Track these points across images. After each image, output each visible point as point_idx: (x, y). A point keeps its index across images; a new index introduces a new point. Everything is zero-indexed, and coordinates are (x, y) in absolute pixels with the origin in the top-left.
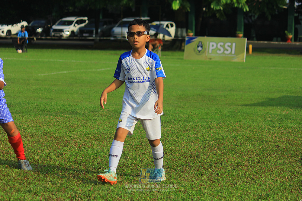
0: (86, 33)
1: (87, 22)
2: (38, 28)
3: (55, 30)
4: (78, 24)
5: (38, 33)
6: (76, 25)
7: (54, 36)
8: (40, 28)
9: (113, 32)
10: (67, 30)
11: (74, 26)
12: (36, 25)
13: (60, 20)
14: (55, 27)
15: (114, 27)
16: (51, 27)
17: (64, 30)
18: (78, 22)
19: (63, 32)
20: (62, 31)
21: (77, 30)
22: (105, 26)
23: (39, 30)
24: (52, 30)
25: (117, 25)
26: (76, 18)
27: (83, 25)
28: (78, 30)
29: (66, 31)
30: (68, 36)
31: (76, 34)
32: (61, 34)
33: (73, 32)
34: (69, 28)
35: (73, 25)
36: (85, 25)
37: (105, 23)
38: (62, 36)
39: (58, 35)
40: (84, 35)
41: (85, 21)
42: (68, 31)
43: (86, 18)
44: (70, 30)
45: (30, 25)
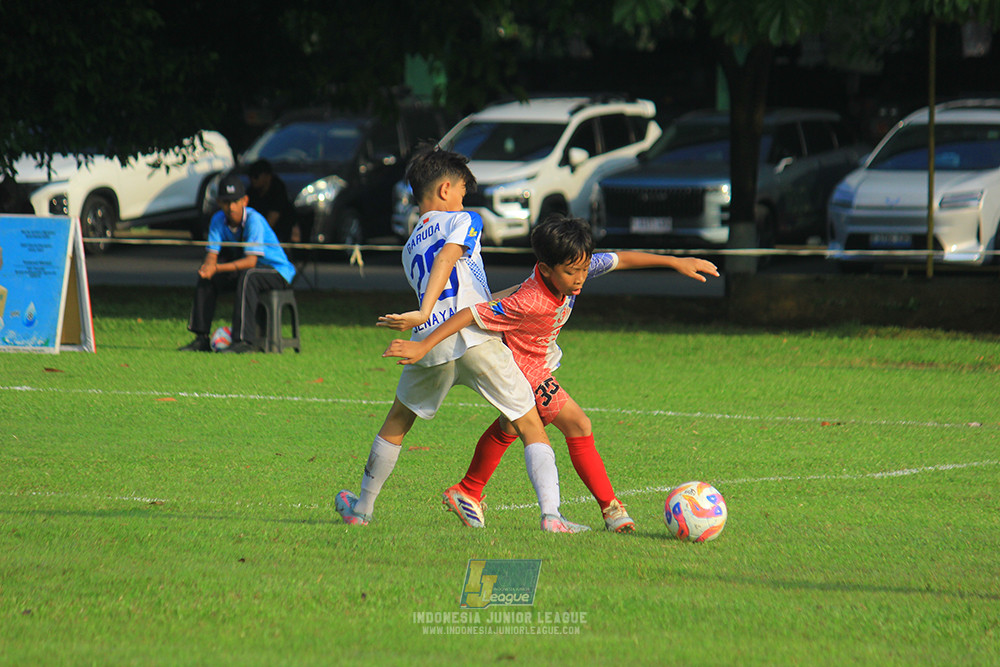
0: (650, 211)
1: (654, 132)
2: (312, 180)
4: (592, 153)
5: (311, 210)
6: (578, 155)
8: (321, 184)
9: (847, 205)
10: (516, 190)
11: (565, 161)
12: (294, 155)
13: (466, 120)
15: (851, 167)
17: (499, 193)
18: (590, 138)
19: (488, 203)
21: (586, 190)
22: (784, 163)
23: (320, 193)
24: (405, 193)
25: (870, 159)
26: (573, 112)
27: (629, 153)
28: (595, 193)
29: (506, 200)
30: (521, 231)
33: (554, 204)
34: (531, 178)
35: (557, 153)
36: (641, 156)
37: (786, 142)
40: (638, 226)
41: (630, 129)
42: (525, 204)
43: (647, 108)
44: (537, 193)
45: (252, 156)
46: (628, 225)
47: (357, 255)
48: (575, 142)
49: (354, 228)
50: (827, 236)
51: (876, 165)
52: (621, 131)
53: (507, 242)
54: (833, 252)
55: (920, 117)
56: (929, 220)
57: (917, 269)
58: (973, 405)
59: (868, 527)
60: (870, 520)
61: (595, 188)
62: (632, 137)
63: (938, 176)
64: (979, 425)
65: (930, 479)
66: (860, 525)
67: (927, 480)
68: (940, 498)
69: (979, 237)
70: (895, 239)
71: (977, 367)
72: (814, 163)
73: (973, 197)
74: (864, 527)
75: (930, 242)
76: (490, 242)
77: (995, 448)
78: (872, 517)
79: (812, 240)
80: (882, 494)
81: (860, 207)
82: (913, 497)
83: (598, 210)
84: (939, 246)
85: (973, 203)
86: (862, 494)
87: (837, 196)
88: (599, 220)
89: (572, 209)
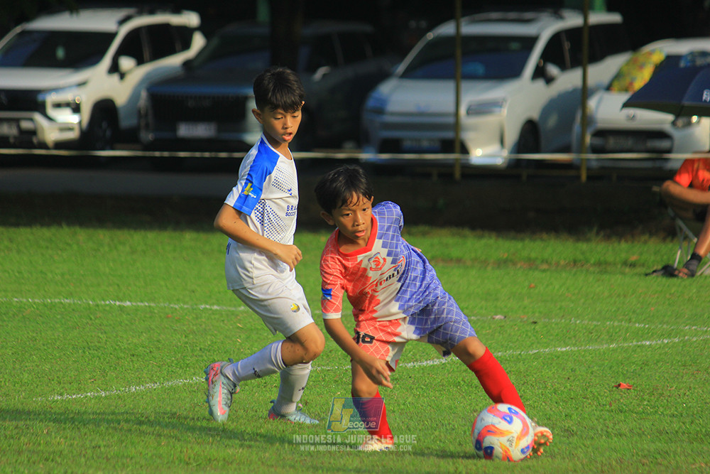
0: (195, 116)
1: (199, 41)
4: (140, 61)
6: (126, 63)
9: (380, 111)
10: (68, 96)
11: (115, 68)
13: (18, 29)
15: (384, 76)
17: (51, 99)
18: (139, 46)
19: (41, 108)
20: (30, 101)
21: (135, 96)
22: (321, 72)
25: (401, 68)
26: (121, 22)
27: (175, 61)
28: (143, 100)
29: (58, 105)
30: (72, 136)
31: (126, 122)
32: (25, 125)
33: (104, 109)
34: (82, 84)
35: (107, 61)
36: (187, 64)
37: (323, 52)
38: (29, 137)
39: (6, 130)
40: (184, 131)
41: (177, 39)
42: (76, 109)
43: (191, 19)
44: (87, 99)
46: (174, 130)
48: (124, 50)
50: (361, 140)
51: (409, 74)
52: (168, 40)
53: (59, 145)
54: (367, 156)
55: (447, 30)
56: (456, 126)
57: (445, 172)
58: (497, 299)
59: (401, 414)
60: (402, 407)
61: (144, 94)
62: (178, 46)
63: (465, 85)
64: (503, 317)
65: (457, 368)
66: (394, 412)
67: (455, 370)
68: (467, 385)
69: (502, 142)
70: (425, 144)
71: (502, 263)
72: (349, 72)
73: (497, 104)
74: (397, 414)
75: (457, 146)
76: (43, 145)
77: (517, 340)
78: (404, 404)
79: (349, 145)
80: (413, 383)
81: (393, 114)
82: (443, 385)
83: (146, 115)
84: (464, 150)
85: (497, 109)
86: (395, 382)
87: (371, 103)
88: (147, 126)
89: (122, 114)
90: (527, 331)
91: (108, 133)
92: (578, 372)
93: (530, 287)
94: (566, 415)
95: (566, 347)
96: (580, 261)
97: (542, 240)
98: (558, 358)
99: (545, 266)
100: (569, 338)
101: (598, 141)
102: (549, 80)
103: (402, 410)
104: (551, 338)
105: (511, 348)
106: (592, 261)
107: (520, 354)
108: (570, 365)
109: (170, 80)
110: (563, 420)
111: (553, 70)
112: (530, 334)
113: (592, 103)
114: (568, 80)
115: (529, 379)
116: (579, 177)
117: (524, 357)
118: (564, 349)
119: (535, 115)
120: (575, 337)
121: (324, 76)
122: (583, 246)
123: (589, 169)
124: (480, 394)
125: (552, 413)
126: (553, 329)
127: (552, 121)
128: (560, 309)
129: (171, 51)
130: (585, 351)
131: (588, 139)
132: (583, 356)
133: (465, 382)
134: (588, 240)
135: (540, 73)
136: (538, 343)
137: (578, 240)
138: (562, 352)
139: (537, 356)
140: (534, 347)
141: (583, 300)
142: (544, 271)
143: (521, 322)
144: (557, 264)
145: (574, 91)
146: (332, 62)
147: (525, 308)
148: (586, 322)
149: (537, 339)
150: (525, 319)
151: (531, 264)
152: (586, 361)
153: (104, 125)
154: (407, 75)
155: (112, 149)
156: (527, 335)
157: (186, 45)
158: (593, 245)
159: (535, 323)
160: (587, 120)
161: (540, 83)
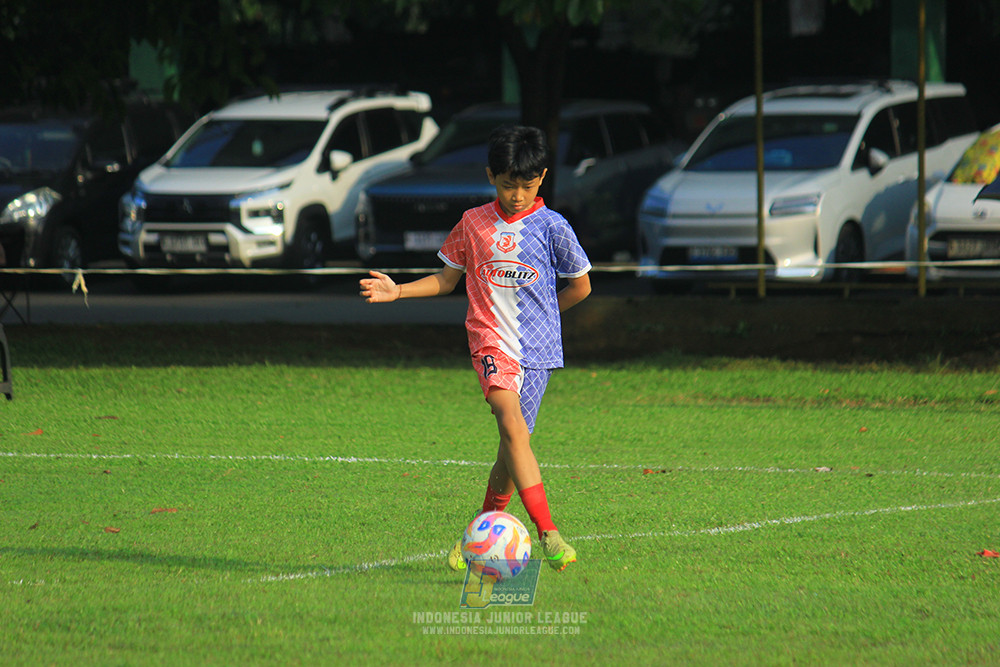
0: (428, 223)
1: (430, 130)
2: (20, 192)
3: (164, 208)
4: (357, 157)
5: (21, 228)
6: (340, 159)
7: (155, 254)
8: (31, 196)
9: (661, 213)
10: (269, 202)
11: (325, 166)
13: (205, 119)
14: (157, 180)
15: (665, 169)
16: (127, 180)
17: (246, 205)
18: (358, 137)
19: (234, 217)
20: (220, 209)
21: (351, 201)
22: (585, 165)
24: (133, 207)
25: (686, 158)
26: (333, 108)
27: (401, 155)
28: (361, 203)
29: (255, 214)
30: (274, 250)
31: (341, 232)
32: (215, 239)
33: (313, 217)
34: (285, 187)
35: (315, 157)
36: (415, 158)
37: (586, 140)
38: (220, 254)
39: (192, 246)
40: (414, 242)
41: (403, 126)
42: (278, 216)
43: (420, 102)
44: (292, 204)
46: (402, 241)
47: (80, 279)
48: (335, 144)
49: (72, 250)
50: (637, 252)
51: (695, 165)
52: (390, 129)
53: (257, 263)
54: (648, 269)
55: (745, 108)
56: (759, 230)
57: (747, 288)
58: (820, 447)
59: (707, 592)
60: (708, 584)
61: (362, 197)
62: (404, 136)
63: (768, 177)
64: (828, 470)
65: (775, 534)
66: (697, 590)
67: (772, 536)
68: (789, 556)
69: (816, 249)
70: (718, 253)
71: (822, 402)
72: (620, 164)
73: (808, 201)
74: (702, 593)
75: (761, 256)
76: (238, 263)
77: (849, 497)
78: (710, 581)
79: (619, 256)
80: (720, 553)
81: (676, 216)
82: (757, 556)
83: (366, 223)
84: (770, 260)
85: (809, 209)
86: (697, 553)
87: (648, 203)
88: (367, 236)
89: (335, 223)
90: (860, 486)
91: (319, 247)
92: (928, 537)
93: (861, 431)
94: (918, 592)
95: (911, 506)
96: (922, 397)
97: (872, 371)
98: (903, 519)
99: (878, 405)
100: (915, 494)
101: (938, 245)
102: (875, 170)
103: (709, 587)
104: (892, 494)
105: (841, 507)
106: (938, 396)
107: (853, 515)
108: (918, 528)
109: (395, 179)
110: (915, 598)
111: (879, 157)
112: (864, 490)
113: (930, 198)
114: (899, 170)
115: (866, 546)
116: (916, 291)
117: (858, 519)
118: (909, 508)
119: (858, 214)
120: (922, 492)
121: (588, 168)
122: (925, 378)
123: (929, 282)
124: (805, 566)
125: (900, 589)
126: (894, 483)
127: (879, 223)
128: (901, 457)
129: (395, 143)
130: (936, 510)
131: (926, 244)
132: (934, 517)
133: (785, 551)
134: (929, 371)
135: (862, 161)
136: (876, 501)
137: (918, 371)
138: (907, 512)
139: (875, 518)
140: (871, 505)
141: (929, 446)
142: (878, 410)
143: (852, 475)
144: (893, 401)
145: (907, 183)
146: (599, 152)
147: (856, 457)
148: (935, 474)
149: (873, 496)
150: (857, 471)
151: (860, 402)
152: (939, 523)
153: (313, 236)
154: (693, 166)
155: (324, 267)
156: (860, 491)
157: (415, 136)
158: (937, 377)
159: (871, 475)
160: (924, 219)
161: (863, 174)
